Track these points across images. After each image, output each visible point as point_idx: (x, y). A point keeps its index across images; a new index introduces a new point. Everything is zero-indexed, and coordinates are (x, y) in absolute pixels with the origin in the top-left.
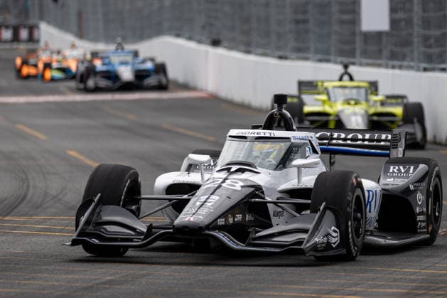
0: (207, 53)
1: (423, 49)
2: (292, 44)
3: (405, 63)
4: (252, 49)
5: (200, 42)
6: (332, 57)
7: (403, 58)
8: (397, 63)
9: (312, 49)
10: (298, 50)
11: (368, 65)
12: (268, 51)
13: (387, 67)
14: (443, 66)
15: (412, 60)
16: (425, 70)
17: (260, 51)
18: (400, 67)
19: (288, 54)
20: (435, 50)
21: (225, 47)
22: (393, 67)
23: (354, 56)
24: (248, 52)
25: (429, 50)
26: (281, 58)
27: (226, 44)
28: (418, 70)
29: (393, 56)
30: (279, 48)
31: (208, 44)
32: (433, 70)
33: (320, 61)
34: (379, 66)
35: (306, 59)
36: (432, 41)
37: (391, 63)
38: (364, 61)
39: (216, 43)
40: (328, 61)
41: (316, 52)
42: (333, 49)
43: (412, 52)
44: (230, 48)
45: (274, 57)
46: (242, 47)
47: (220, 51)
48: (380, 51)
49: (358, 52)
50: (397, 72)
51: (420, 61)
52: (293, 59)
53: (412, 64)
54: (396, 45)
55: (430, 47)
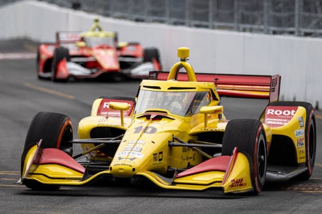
0: (67, 15)
1: (272, 13)
2: (149, 7)
3: (256, 27)
4: (110, 12)
5: (61, 5)
6: (186, 21)
7: (253, 22)
8: (248, 26)
9: (168, 12)
10: (154, 13)
11: (220, 28)
12: (126, 15)
13: (238, 30)
14: (291, 29)
15: (262, 23)
16: (275, 33)
17: (118, 14)
18: (251, 30)
19: (144, 17)
20: (284, 15)
21: (85, 11)
22: (244, 30)
23: (207, 20)
24: (107, 15)
25: (278, 14)
26: (137, 20)
27: (85, 7)
28: (268, 33)
29: (244, 20)
30: (136, 11)
31: (69, 7)
32: (282, 33)
33: (175, 24)
34: (231, 28)
35: (162, 22)
36: (281, 5)
37: (242, 26)
38: (217, 24)
39: (76, 6)
40: (183, 24)
41: (171, 15)
42: (187, 13)
43: (262, 15)
44: (89, 11)
45: (131, 20)
46: (101, 11)
47: (80, 14)
48: (232, 15)
49: (211, 15)
50: (248, 34)
51: (270, 24)
52: (149, 22)
53: (262, 27)
54: (247, 9)
55: (279, 11)
